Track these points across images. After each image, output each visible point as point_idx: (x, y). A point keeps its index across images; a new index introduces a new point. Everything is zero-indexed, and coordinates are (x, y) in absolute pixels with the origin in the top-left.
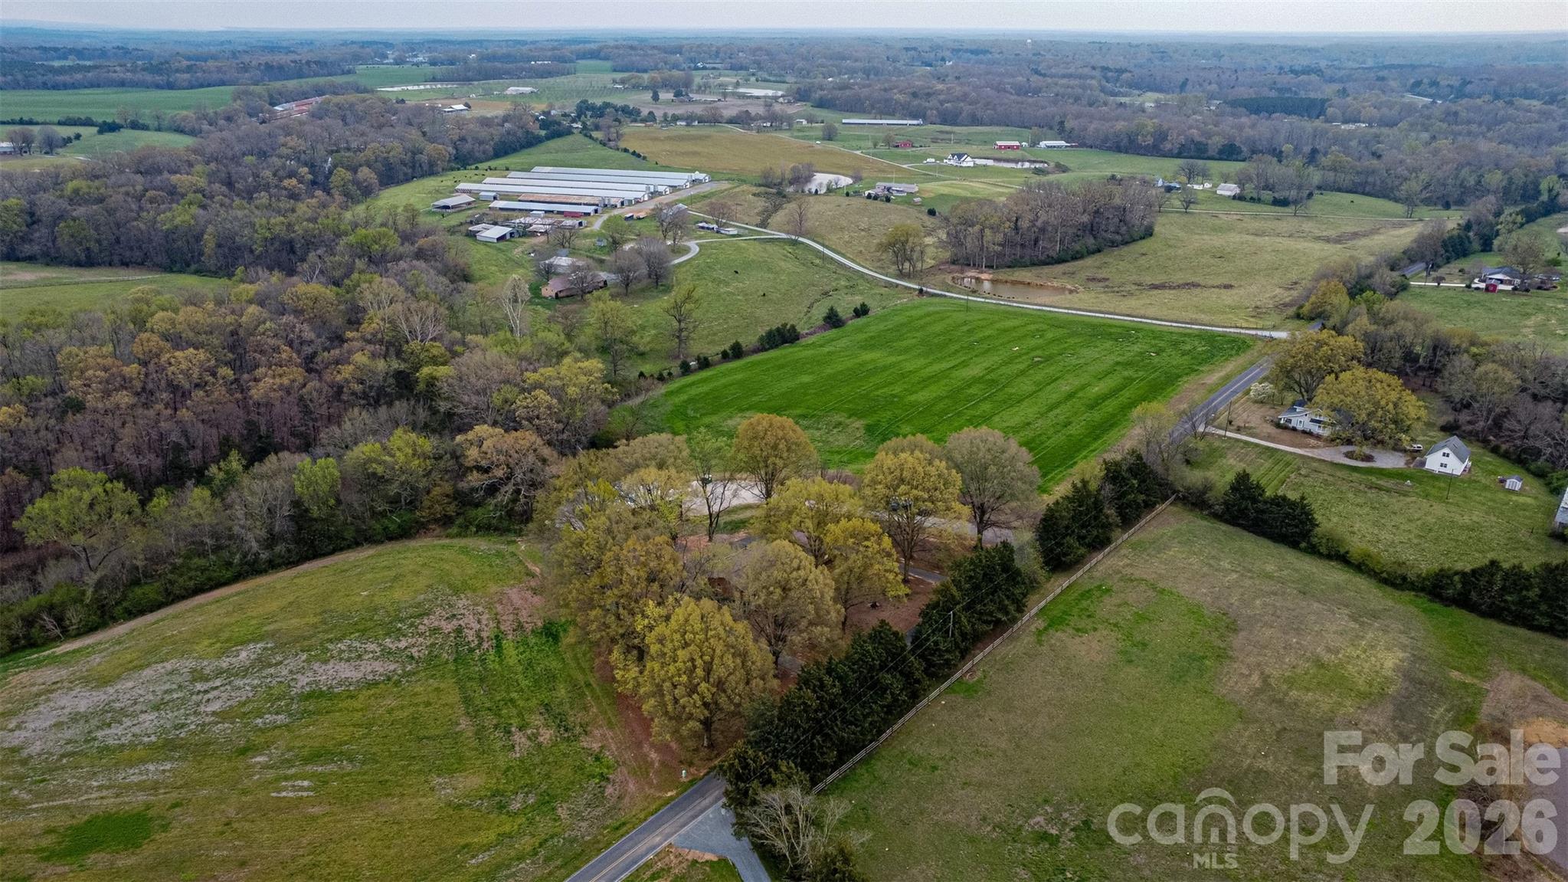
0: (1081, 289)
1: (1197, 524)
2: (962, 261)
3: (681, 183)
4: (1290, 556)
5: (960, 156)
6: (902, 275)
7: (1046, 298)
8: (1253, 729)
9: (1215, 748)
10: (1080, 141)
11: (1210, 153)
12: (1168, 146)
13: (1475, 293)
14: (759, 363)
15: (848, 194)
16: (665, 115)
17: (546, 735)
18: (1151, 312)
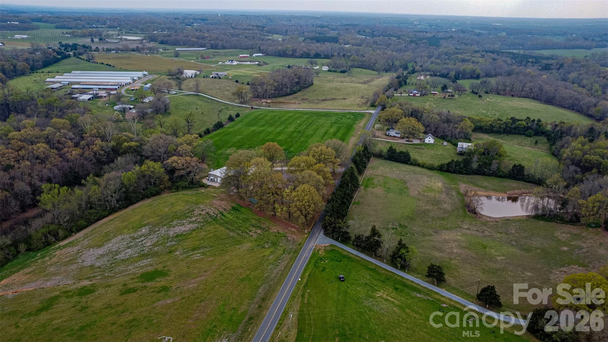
0: (301, 103)
1: (383, 161)
2: (258, 97)
3: (141, 76)
4: (407, 166)
5: (232, 61)
6: (241, 103)
7: (293, 106)
8: (422, 202)
9: (417, 206)
10: (267, 54)
11: (311, 56)
12: (297, 54)
13: (411, 97)
14: (218, 134)
15: (204, 77)
16: (103, 48)
17: (259, 231)
18: (329, 107)
